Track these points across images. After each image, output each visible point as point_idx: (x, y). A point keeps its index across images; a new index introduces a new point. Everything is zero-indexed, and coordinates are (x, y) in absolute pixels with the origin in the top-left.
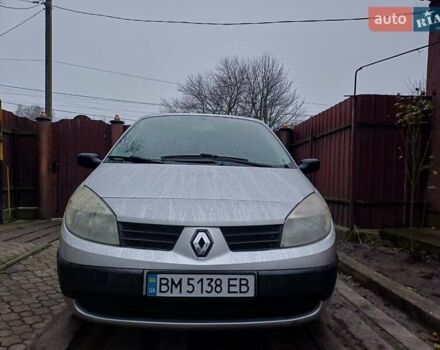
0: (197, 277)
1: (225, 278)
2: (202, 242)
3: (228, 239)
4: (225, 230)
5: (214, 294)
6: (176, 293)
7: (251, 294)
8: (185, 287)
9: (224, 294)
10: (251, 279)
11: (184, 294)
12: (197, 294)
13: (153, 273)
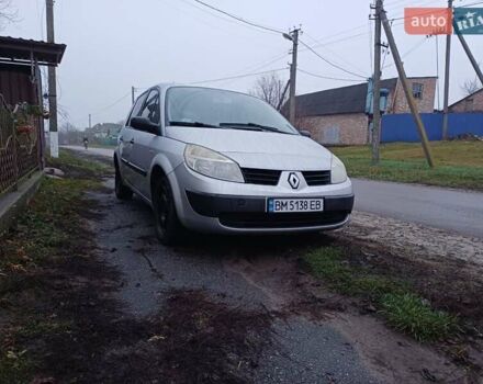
0: (295, 201)
1: (309, 201)
2: (294, 180)
3: (306, 179)
4: (304, 173)
5: (303, 210)
6: (284, 210)
7: (321, 209)
8: (289, 207)
9: (309, 210)
10: (322, 201)
11: (289, 211)
12: (295, 210)
13: (271, 199)
